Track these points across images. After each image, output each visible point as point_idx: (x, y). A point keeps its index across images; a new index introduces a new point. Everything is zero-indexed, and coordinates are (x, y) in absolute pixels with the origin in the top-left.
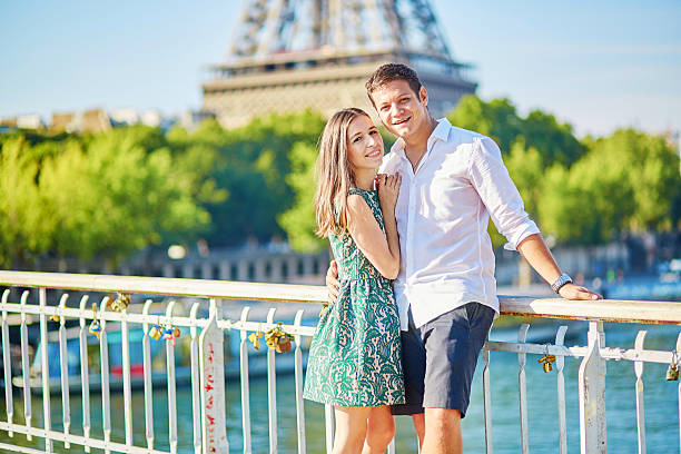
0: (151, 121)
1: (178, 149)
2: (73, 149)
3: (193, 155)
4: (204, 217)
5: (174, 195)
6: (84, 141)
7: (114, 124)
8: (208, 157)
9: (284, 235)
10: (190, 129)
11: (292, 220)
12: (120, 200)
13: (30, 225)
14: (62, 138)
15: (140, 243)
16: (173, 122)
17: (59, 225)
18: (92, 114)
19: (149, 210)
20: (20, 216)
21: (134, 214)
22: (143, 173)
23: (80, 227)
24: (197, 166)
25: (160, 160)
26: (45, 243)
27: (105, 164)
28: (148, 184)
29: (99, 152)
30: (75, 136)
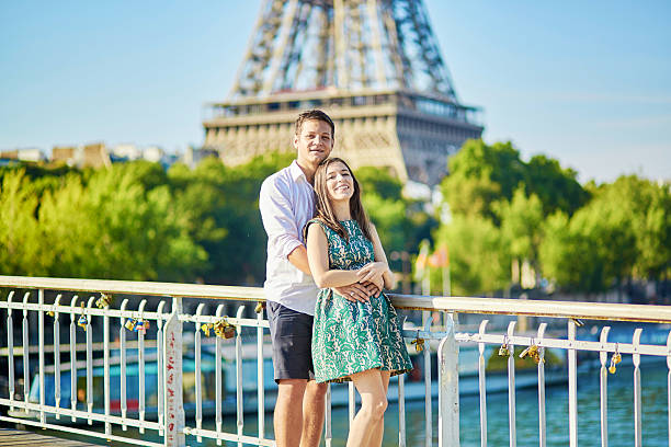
0: (152, 157)
1: (178, 186)
2: (73, 183)
3: (192, 192)
4: (202, 254)
5: (173, 232)
6: (84, 176)
7: (114, 160)
8: (208, 195)
10: (190, 166)
14: (63, 172)
16: (174, 158)
18: (93, 149)
19: (147, 246)
21: (131, 249)
22: (142, 209)
24: (197, 204)
25: (160, 197)
27: (104, 199)
28: (147, 219)
29: (99, 187)
30: (75, 170)
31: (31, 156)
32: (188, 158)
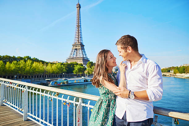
0: (62, 62)
1: (64, 65)
2: (55, 64)
3: (65, 65)
4: (66, 71)
5: (64, 69)
6: (56, 64)
7: (59, 62)
8: (67, 66)
9: (73, 73)
10: (65, 63)
11: (74, 71)
12: (59, 69)
13: (51, 71)
14: (54, 63)
15: (60, 73)
17: (53, 71)
18: (57, 61)
19: (61, 70)
20: (50, 70)
21: (60, 70)
22: (61, 67)
23: (55, 71)
24: (66, 66)
25: (62, 66)
26: (52, 73)
27: (58, 66)
28: (61, 68)
29: (57, 65)
30: (55, 63)
31: (51, 62)
32: (65, 62)
